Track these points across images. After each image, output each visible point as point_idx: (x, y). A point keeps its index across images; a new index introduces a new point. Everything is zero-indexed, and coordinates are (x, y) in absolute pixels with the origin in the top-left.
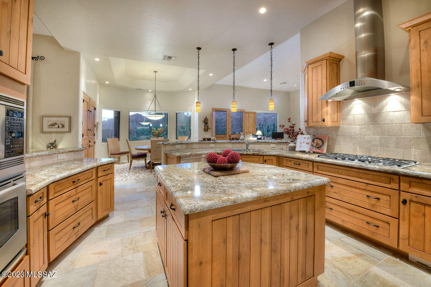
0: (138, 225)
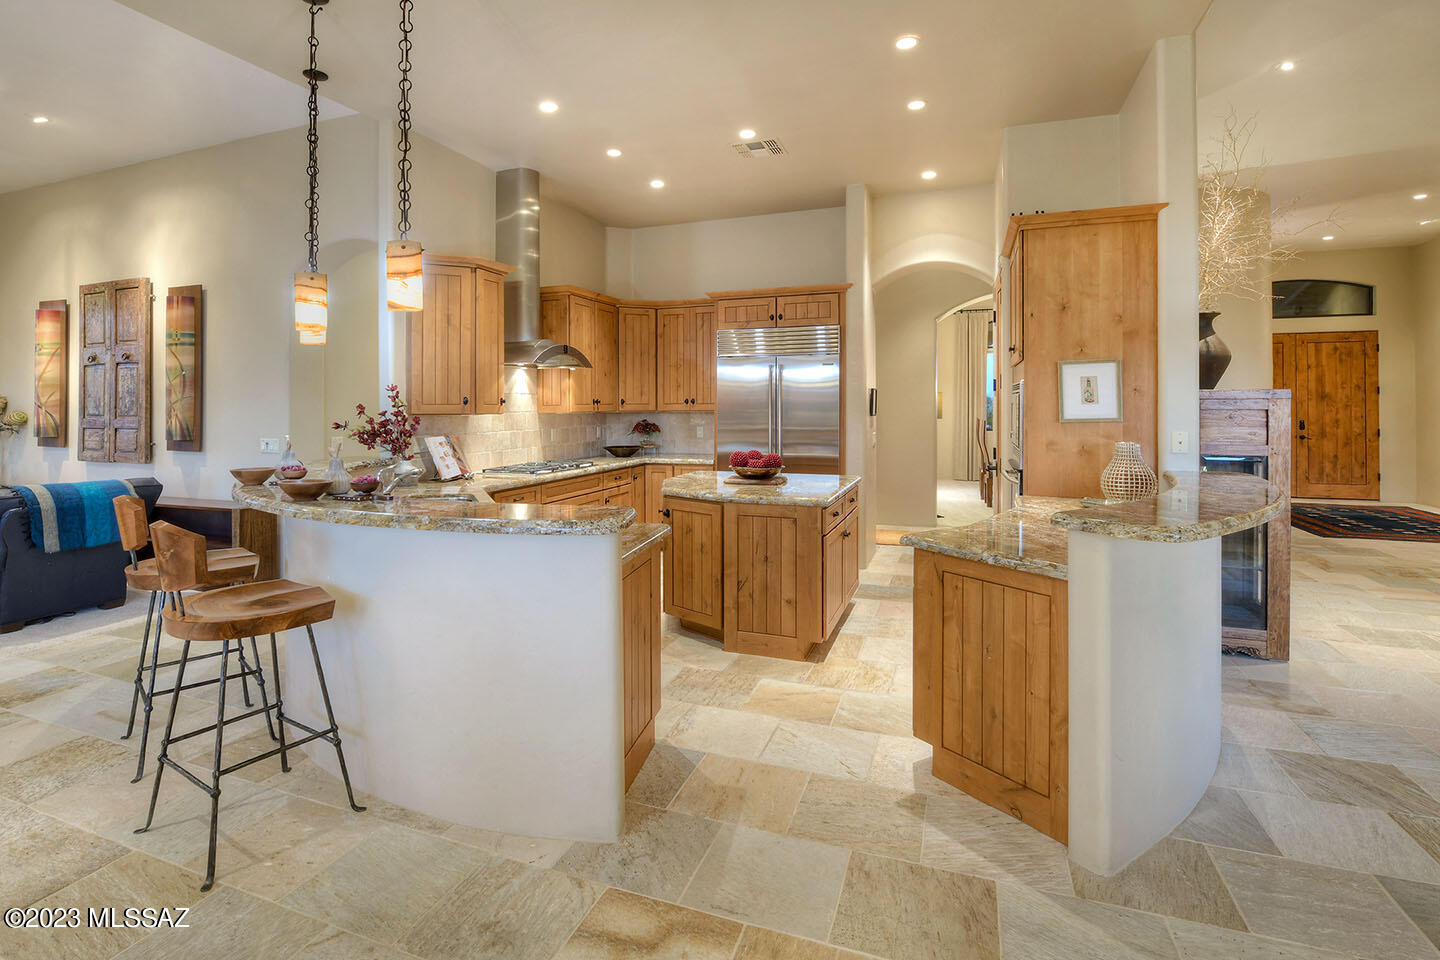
0: (843, 709)
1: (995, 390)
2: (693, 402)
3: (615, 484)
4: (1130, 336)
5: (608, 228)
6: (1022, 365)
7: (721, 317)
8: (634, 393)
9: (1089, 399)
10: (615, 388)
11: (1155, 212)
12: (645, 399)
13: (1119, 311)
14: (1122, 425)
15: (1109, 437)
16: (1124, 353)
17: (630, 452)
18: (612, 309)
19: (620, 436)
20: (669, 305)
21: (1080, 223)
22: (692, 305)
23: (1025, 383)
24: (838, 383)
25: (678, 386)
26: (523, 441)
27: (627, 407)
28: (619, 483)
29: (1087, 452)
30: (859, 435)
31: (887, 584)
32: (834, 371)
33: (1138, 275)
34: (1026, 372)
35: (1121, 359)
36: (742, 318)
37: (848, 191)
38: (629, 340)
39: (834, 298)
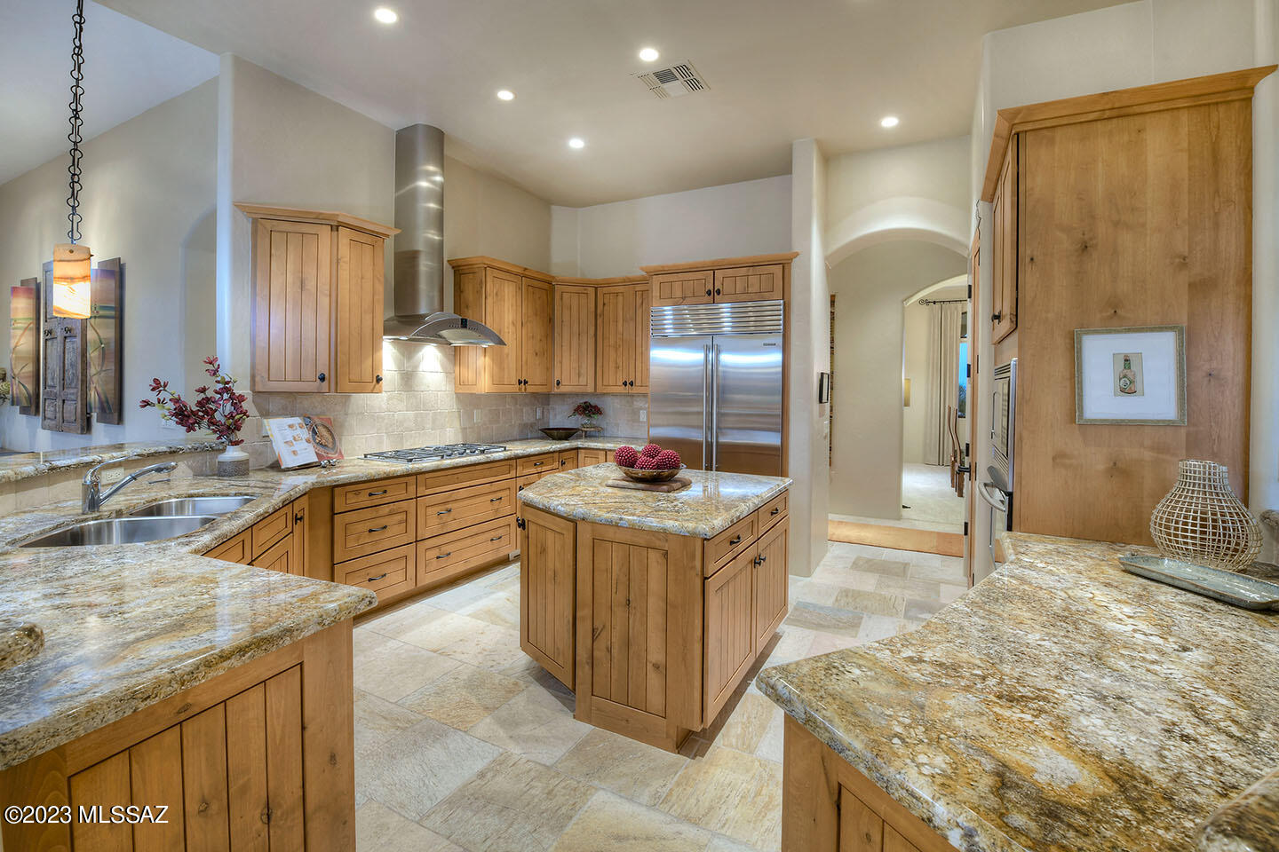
1: (969, 376)
2: (631, 384)
3: (534, 470)
4: (1201, 288)
5: (553, 207)
6: (1014, 338)
7: (656, 293)
8: (573, 375)
9: (1128, 387)
10: (549, 369)
11: (1249, 84)
12: (583, 381)
13: (1181, 247)
14: (1183, 431)
15: (1160, 448)
16: (1191, 316)
17: (567, 434)
18: (546, 286)
19: (561, 417)
20: (609, 283)
21: (1115, 113)
22: (630, 282)
23: (1020, 364)
24: (781, 369)
25: (617, 368)
26: (434, 421)
27: (563, 389)
28: (539, 469)
29: (1118, 470)
30: (805, 424)
31: (830, 602)
32: (775, 357)
33: (1217, 191)
34: (1021, 347)
35: (1185, 325)
36: (678, 293)
37: (794, 147)
38: (566, 318)
39: (777, 270)
